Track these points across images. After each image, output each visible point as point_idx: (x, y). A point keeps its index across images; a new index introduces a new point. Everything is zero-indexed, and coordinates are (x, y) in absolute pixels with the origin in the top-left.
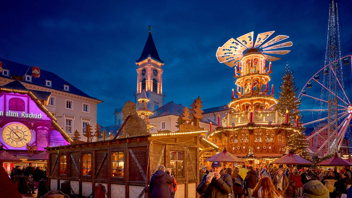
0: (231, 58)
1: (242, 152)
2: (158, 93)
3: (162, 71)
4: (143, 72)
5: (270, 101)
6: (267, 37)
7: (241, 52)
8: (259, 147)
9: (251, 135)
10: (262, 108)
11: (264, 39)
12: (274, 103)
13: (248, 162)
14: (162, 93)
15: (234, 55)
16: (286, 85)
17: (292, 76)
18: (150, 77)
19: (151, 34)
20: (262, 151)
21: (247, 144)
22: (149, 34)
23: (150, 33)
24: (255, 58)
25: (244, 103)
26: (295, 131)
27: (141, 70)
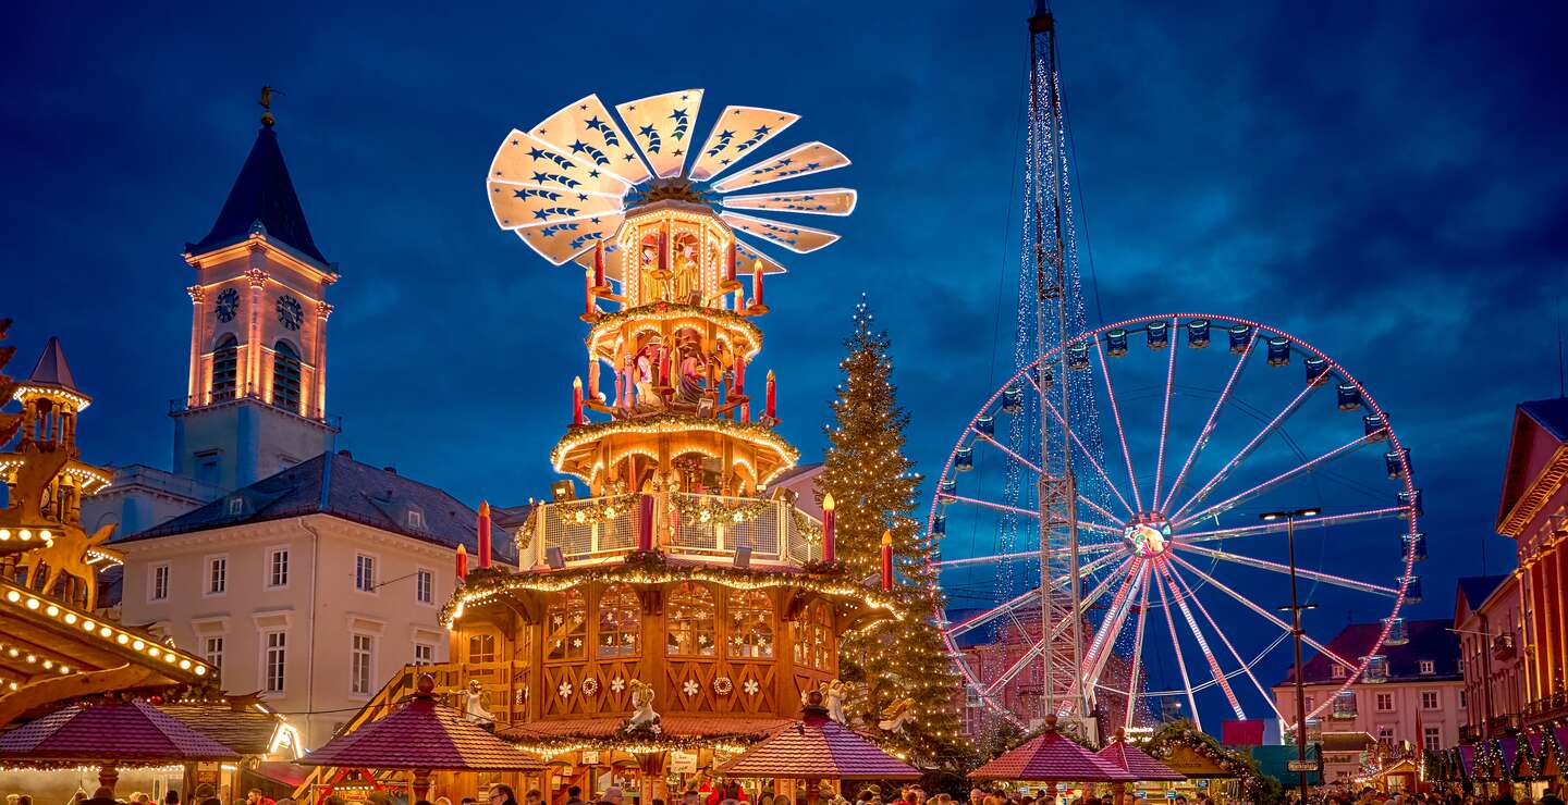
0: (561, 211)
1: (606, 707)
2: (303, 413)
3: (326, 308)
4: (224, 304)
5: (762, 454)
6: (759, 138)
7: (617, 188)
8: (697, 681)
9: (652, 617)
10: (710, 480)
11: (742, 148)
12: (779, 466)
13: (635, 763)
14: (322, 415)
15: (583, 197)
16: (858, 396)
17: (886, 359)
18: (258, 333)
19: (273, 128)
20: (708, 701)
21: (630, 666)
22: (263, 126)
23: (264, 120)
24: (683, 228)
25: (629, 453)
26: (872, 603)
27: (210, 294)
